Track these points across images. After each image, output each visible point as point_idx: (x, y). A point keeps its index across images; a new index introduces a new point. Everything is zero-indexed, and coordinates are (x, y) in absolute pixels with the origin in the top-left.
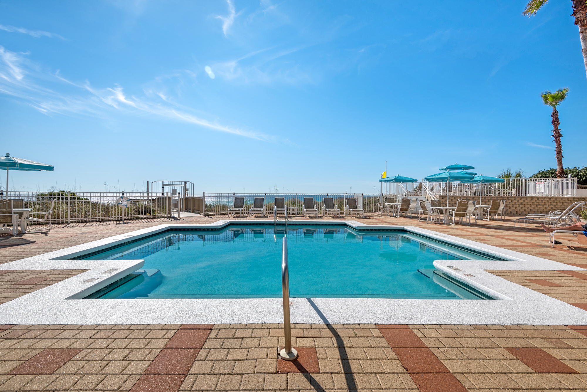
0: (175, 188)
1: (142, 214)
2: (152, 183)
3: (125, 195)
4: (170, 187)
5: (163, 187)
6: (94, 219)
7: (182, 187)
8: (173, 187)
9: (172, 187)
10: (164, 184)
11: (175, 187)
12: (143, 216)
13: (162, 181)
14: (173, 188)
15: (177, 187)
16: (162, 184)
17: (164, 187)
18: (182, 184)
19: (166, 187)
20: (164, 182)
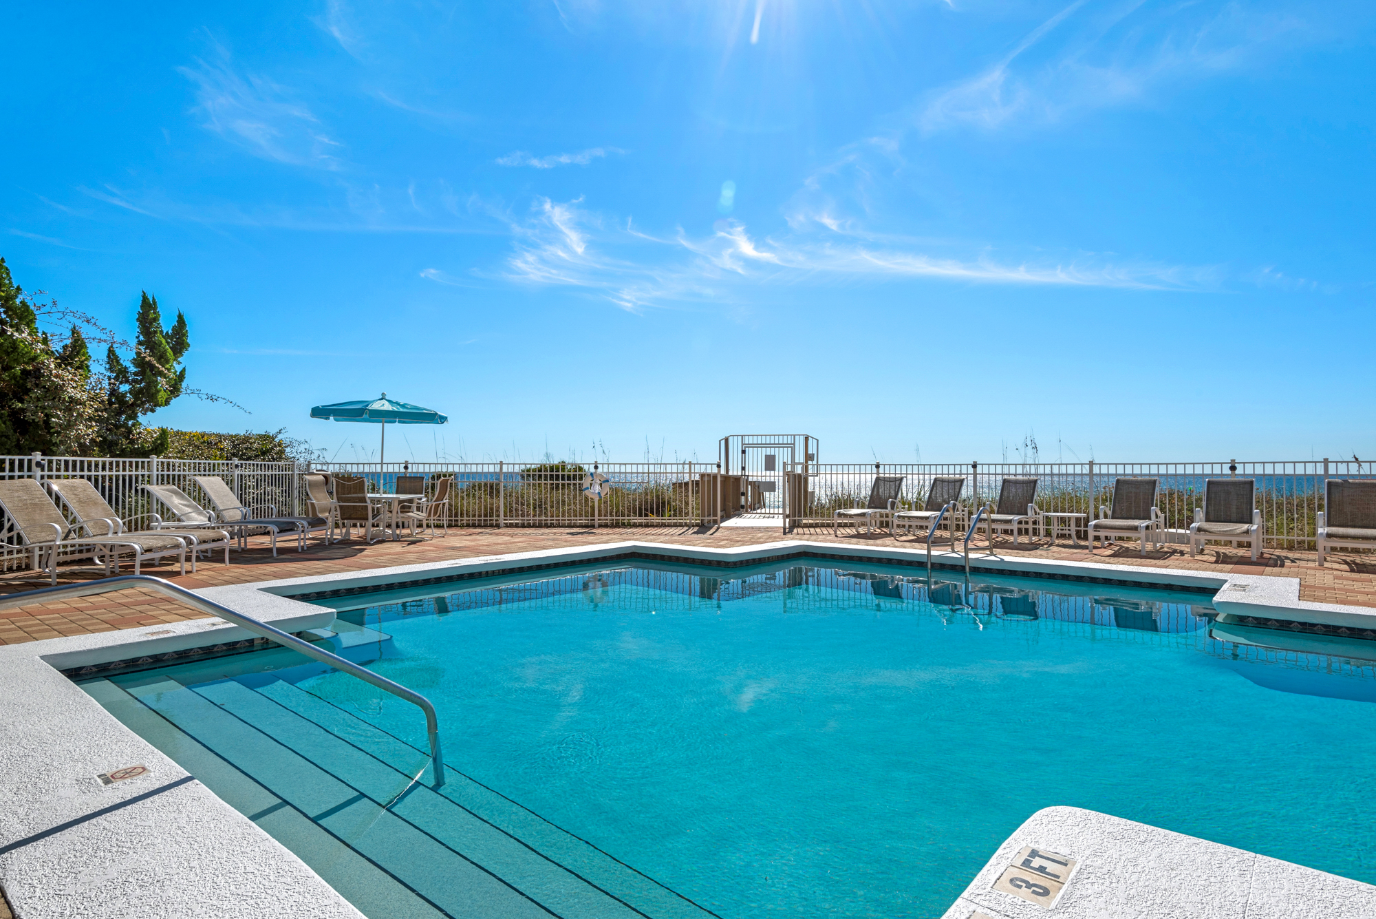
0: (772, 454)
1: (640, 515)
2: (720, 441)
3: (600, 470)
4: (760, 449)
5: (744, 452)
6: (549, 522)
7: (790, 449)
8: (768, 449)
9: (764, 449)
10: (747, 442)
11: (772, 449)
12: (643, 520)
13: (742, 436)
14: (768, 454)
15: (777, 449)
16: (743, 444)
17: (747, 449)
18: (789, 442)
19: (751, 449)
20: (747, 437)
